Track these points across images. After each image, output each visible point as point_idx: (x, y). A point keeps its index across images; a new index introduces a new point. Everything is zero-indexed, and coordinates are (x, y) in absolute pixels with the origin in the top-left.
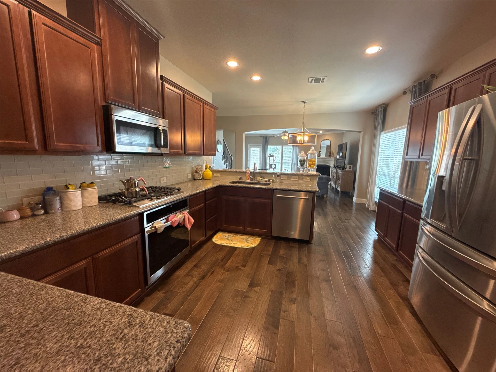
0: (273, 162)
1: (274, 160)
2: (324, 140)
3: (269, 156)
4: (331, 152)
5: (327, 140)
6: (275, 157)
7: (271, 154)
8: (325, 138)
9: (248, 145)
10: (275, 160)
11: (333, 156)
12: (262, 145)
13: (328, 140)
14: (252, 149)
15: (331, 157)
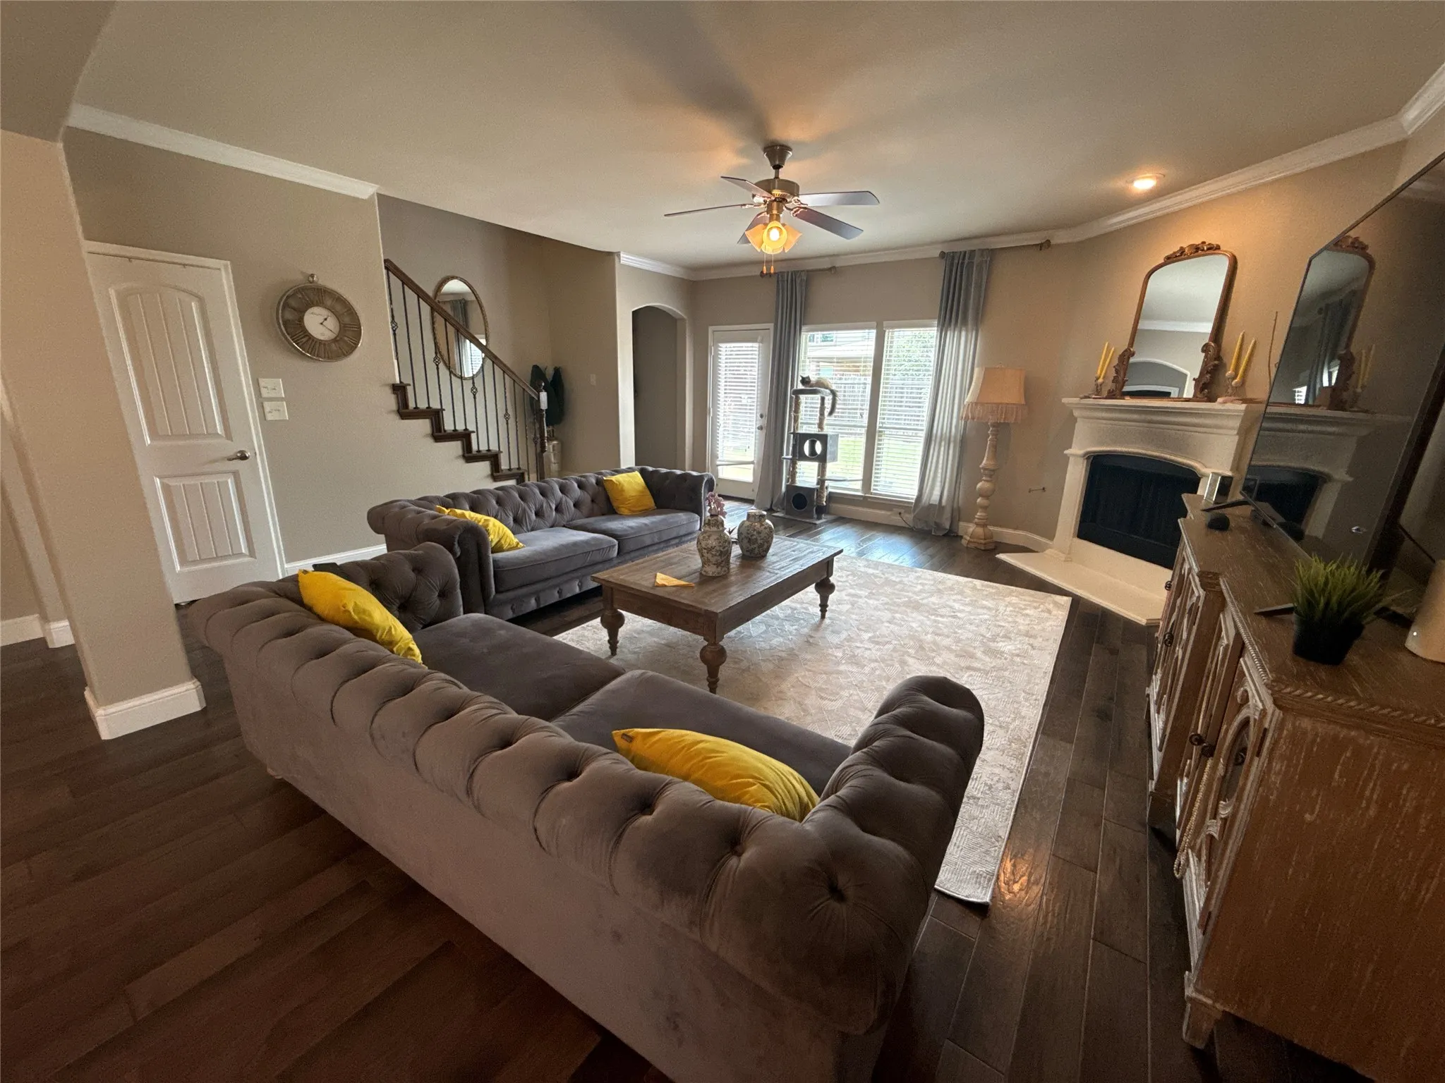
0: (820, 426)
1: (827, 411)
2: (1170, 260)
3: (801, 387)
4: (1218, 357)
5: (1198, 250)
6: (833, 393)
7: (813, 379)
8: (1186, 242)
9: (711, 329)
10: (831, 413)
11: (1239, 393)
12: (771, 326)
13: (1213, 249)
14: (726, 349)
15: (1211, 399)
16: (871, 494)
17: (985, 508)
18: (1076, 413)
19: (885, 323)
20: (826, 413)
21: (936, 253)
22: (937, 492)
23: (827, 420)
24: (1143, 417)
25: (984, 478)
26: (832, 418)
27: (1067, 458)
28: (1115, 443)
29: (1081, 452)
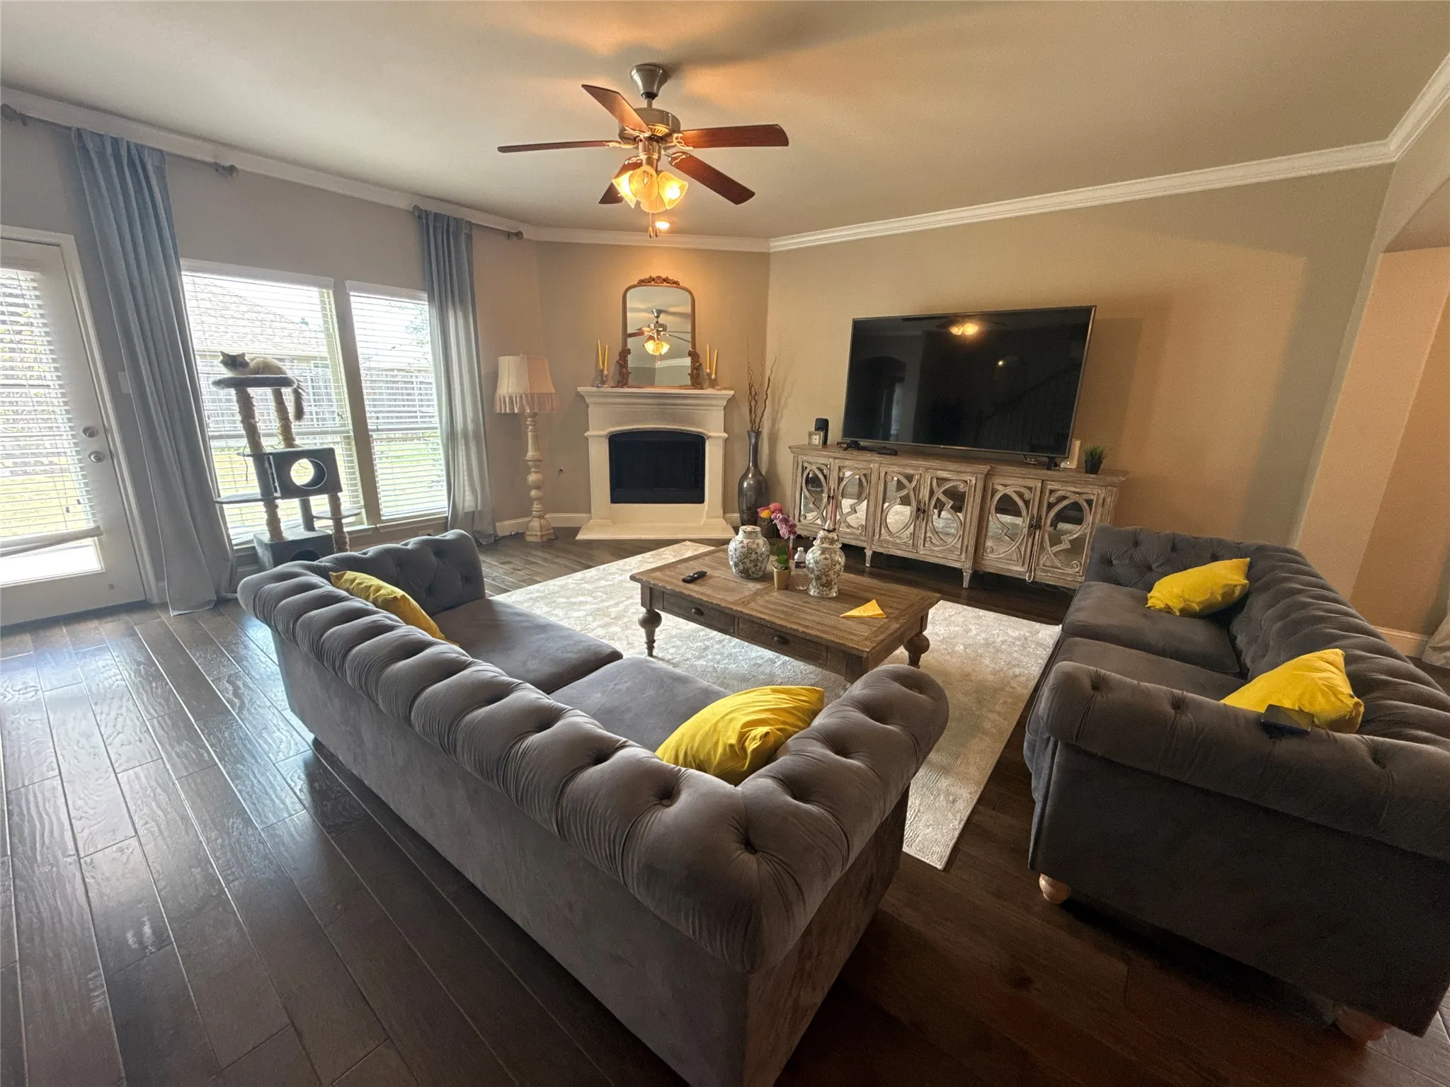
2: (642, 283)
8: (654, 272)
16: (383, 522)
17: (539, 499)
18: (587, 400)
19: (348, 283)
20: (291, 416)
21: (403, 203)
22: (469, 497)
23: (295, 427)
24: (656, 401)
25: (533, 470)
26: (305, 422)
27: (587, 439)
28: (634, 422)
29: (605, 433)
